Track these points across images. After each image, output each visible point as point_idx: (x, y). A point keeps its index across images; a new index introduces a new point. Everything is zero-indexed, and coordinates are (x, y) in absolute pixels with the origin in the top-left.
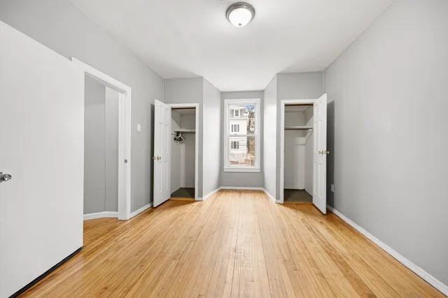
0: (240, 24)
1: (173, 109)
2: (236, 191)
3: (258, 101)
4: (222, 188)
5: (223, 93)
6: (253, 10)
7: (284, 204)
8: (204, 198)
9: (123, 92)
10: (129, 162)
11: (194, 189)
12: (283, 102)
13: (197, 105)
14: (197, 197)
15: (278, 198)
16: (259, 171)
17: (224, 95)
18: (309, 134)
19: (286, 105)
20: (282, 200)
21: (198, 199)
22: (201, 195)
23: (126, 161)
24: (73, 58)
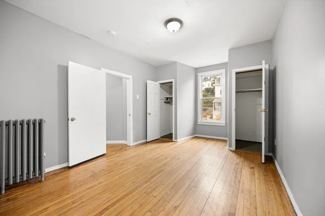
0: (173, 31)
1: (162, 84)
3: (223, 71)
6: (180, 22)
7: (234, 152)
8: (178, 140)
9: (128, 79)
10: (132, 116)
11: (172, 134)
12: (234, 71)
13: (173, 80)
14: (174, 140)
15: (230, 146)
16: (224, 125)
17: (198, 70)
19: (236, 73)
20: (233, 148)
22: (176, 138)
23: (130, 115)
24: (101, 68)
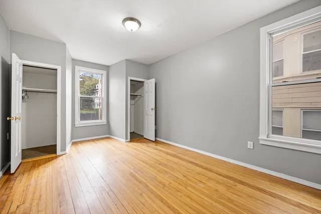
0: (132, 30)
2: (88, 141)
3: (104, 73)
4: (74, 141)
5: (73, 60)
7: (131, 141)
11: (55, 146)
12: (130, 78)
14: (59, 152)
15: (126, 139)
16: (106, 123)
17: (75, 62)
18: (137, 99)
20: (129, 139)
21: (62, 153)
